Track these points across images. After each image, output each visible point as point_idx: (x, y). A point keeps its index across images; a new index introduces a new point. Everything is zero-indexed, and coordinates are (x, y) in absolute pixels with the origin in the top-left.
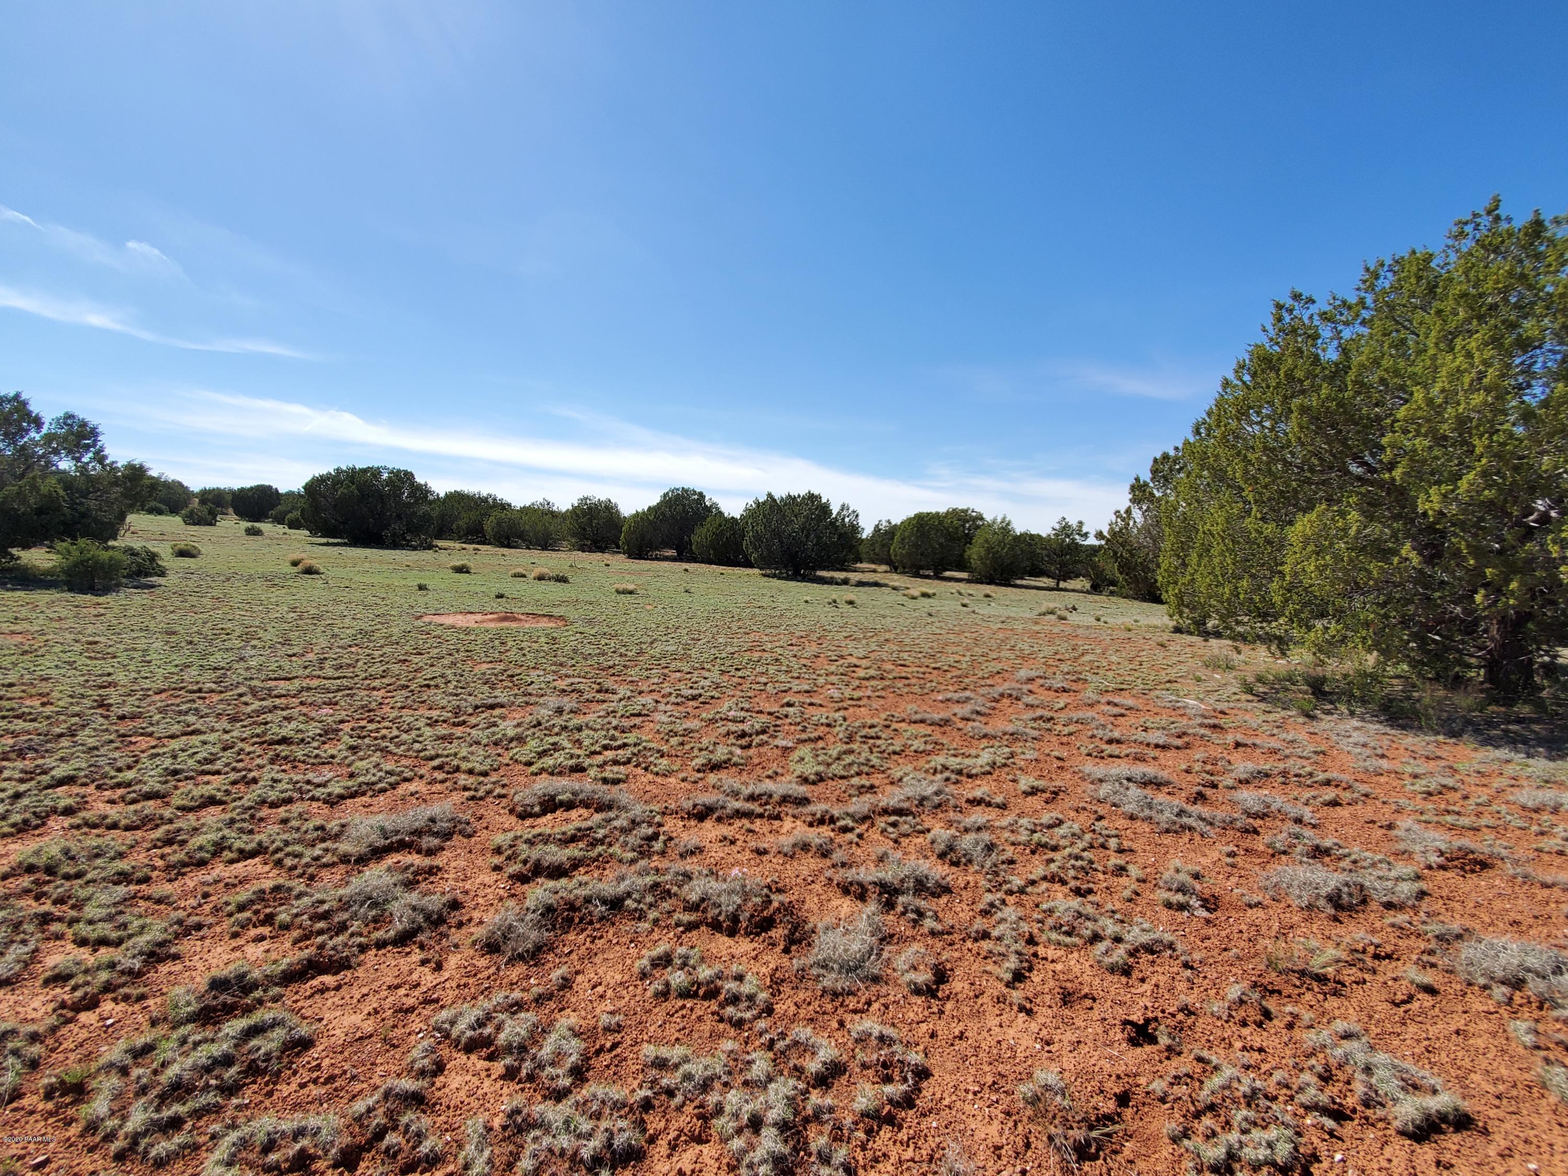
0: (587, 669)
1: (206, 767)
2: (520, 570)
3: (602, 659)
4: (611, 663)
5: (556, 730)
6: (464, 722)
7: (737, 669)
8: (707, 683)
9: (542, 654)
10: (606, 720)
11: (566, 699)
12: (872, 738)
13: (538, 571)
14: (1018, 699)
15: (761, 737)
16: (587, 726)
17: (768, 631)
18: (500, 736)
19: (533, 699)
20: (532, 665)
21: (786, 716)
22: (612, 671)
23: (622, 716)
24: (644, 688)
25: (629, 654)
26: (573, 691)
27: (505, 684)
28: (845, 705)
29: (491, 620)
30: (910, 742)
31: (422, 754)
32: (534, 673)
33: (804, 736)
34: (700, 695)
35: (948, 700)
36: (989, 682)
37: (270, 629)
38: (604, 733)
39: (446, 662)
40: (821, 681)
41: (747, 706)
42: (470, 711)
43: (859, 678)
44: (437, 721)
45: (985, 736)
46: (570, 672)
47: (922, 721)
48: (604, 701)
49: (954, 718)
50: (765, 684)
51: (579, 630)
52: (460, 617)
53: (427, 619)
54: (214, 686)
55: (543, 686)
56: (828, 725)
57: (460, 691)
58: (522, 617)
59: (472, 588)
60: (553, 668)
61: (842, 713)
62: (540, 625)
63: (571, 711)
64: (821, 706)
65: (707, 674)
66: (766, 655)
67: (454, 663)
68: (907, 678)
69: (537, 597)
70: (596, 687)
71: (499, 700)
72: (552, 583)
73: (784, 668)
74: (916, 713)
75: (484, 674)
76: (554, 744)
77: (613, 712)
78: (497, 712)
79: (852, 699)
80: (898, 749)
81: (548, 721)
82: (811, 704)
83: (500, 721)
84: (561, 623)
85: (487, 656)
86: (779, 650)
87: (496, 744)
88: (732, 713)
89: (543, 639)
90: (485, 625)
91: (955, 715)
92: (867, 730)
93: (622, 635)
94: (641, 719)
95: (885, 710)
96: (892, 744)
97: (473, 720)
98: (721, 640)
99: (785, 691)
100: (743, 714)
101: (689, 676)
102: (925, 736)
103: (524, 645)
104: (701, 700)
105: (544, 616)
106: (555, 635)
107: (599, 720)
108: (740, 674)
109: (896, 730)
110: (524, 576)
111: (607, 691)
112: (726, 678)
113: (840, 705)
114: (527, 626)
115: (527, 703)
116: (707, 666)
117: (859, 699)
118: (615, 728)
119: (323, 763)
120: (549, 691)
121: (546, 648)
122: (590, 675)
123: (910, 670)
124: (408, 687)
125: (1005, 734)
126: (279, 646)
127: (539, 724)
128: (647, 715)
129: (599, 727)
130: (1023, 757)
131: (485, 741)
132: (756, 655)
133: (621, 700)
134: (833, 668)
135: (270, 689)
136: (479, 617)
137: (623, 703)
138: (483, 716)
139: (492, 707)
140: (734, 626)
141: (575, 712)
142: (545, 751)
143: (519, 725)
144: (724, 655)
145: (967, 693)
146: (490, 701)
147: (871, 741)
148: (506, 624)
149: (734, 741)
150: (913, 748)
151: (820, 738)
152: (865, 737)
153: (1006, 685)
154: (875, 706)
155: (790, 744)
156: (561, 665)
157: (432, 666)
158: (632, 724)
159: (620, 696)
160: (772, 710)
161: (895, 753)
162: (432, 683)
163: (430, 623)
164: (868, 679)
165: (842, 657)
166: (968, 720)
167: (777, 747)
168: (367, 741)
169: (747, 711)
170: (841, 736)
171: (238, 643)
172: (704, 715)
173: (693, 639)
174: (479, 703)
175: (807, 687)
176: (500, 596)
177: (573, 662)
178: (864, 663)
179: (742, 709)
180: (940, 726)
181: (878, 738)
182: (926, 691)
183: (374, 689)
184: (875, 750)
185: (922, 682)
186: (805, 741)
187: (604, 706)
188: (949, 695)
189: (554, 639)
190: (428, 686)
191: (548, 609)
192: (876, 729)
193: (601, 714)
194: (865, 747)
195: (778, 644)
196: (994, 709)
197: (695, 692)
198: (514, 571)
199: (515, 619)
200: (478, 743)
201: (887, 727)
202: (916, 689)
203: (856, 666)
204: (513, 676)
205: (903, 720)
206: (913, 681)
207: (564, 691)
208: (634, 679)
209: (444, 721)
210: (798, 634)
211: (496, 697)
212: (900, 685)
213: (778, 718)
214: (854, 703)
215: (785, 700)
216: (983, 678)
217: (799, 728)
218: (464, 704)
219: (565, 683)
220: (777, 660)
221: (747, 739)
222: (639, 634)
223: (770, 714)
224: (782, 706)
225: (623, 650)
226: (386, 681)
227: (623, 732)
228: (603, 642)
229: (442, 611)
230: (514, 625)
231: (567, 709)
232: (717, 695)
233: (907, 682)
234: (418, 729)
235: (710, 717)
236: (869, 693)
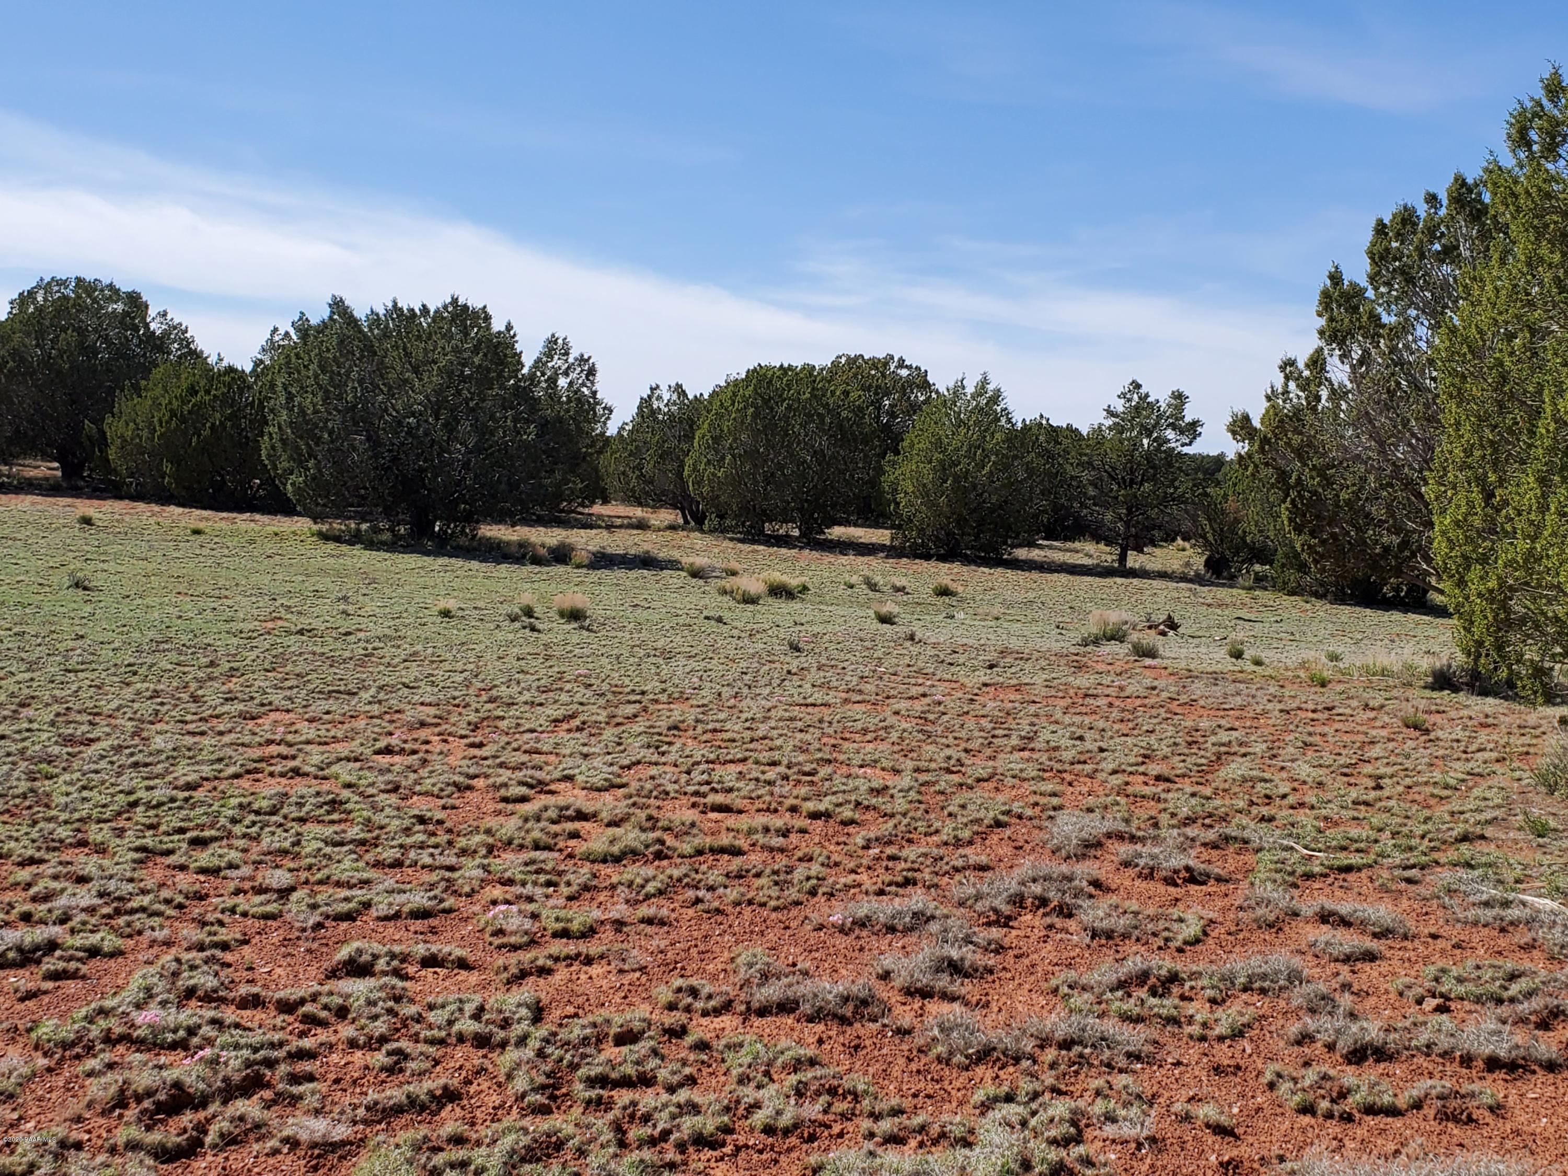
7: (199, 843)
8: (85, 897)
12: (626, 1082)
14: (1065, 912)
15: (241, 1106)
17: (319, 707)
21: (342, 1012)
28: (540, 956)
30: (749, 1094)
33: (395, 1094)
34: (52, 946)
35: (861, 923)
36: (975, 855)
40: (471, 871)
41: (206, 980)
43: (589, 858)
45: (984, 1055)
47: (786, 1007)
49: (881, 991)
50: (284, 893)
56: (482, 1041)
61: (525, 992)
64: (463, 964)
65: (88, 864)
66: (300, 787)
68: (736, 852)
73: (354, 832)
74: (765, 977)
79: (564, 934)
80: (709, 1124)
82: (430, 961)
86: (345, 772)
88: (150, 1015)
91: (885, 976)
92: (610, 1052)
95: (670, 967)
96: (694, 1108)
98: (158, 742)
99: (349, 917)
100: (185, 1016)
101: (24, 874)
102: (797, 1065)
104: (51, 963)
108: (204, 858)
109: (702, 1046)
112: (152, 876)
113: (526, 956)
116: (95, 834)
117: (589, 932)
123: (743, 822)
125: (1044, 1043)
130: (1110, 1130)
132: (269, 789)
134: (509, 827)
140: (212, 695)
144: (159, 794)
145: (917, 899)
147: (623, 1097)
149: (135, 1132)
150: (759, 1118)
151: (450, 1096)
152: (602, 1081)
153: (1026, 866)
154: (637, 956)
155: (342, 1132)
160: (293, 993)
161: (701, 1141)
164: (617, 859)
165: (541, 787)
166: (926, 994)
167: (293, 1143)
169: (210, 998)
170: (520, 1084)
172: (46, 1029)
173: (69, 740)
175: (419, 899)
178: (608, 805)
179: (190, 993)
180: (844, 1021)
181: (646, 1081)
182: (792, 894)
184: (635, 1133)
185: (781, 862)
186: (398, 1110)
188: (864, 907)
192: (642, 1047)
194: (601, 1123)
195: (343, 749)
196: (1000, 949)
197: (40, 934)
201: (678, 1033)
202: (763, 889)
203: (581, 816)
205: (726, 1007)
206: (755, 859)
210: (410, 715)
212: (714, 877)
213: (312, 1021)
214: (571, 948)
215: (344, 953)
216: (958, 843)
217: (380, 1058)
220: (335, 804)
221: (188, 1118)
223: (286, 1007)
224: (333, 974)
232: (107, 940)
233: (736, 863)
235: (67, 1032)
236: (619, 910)
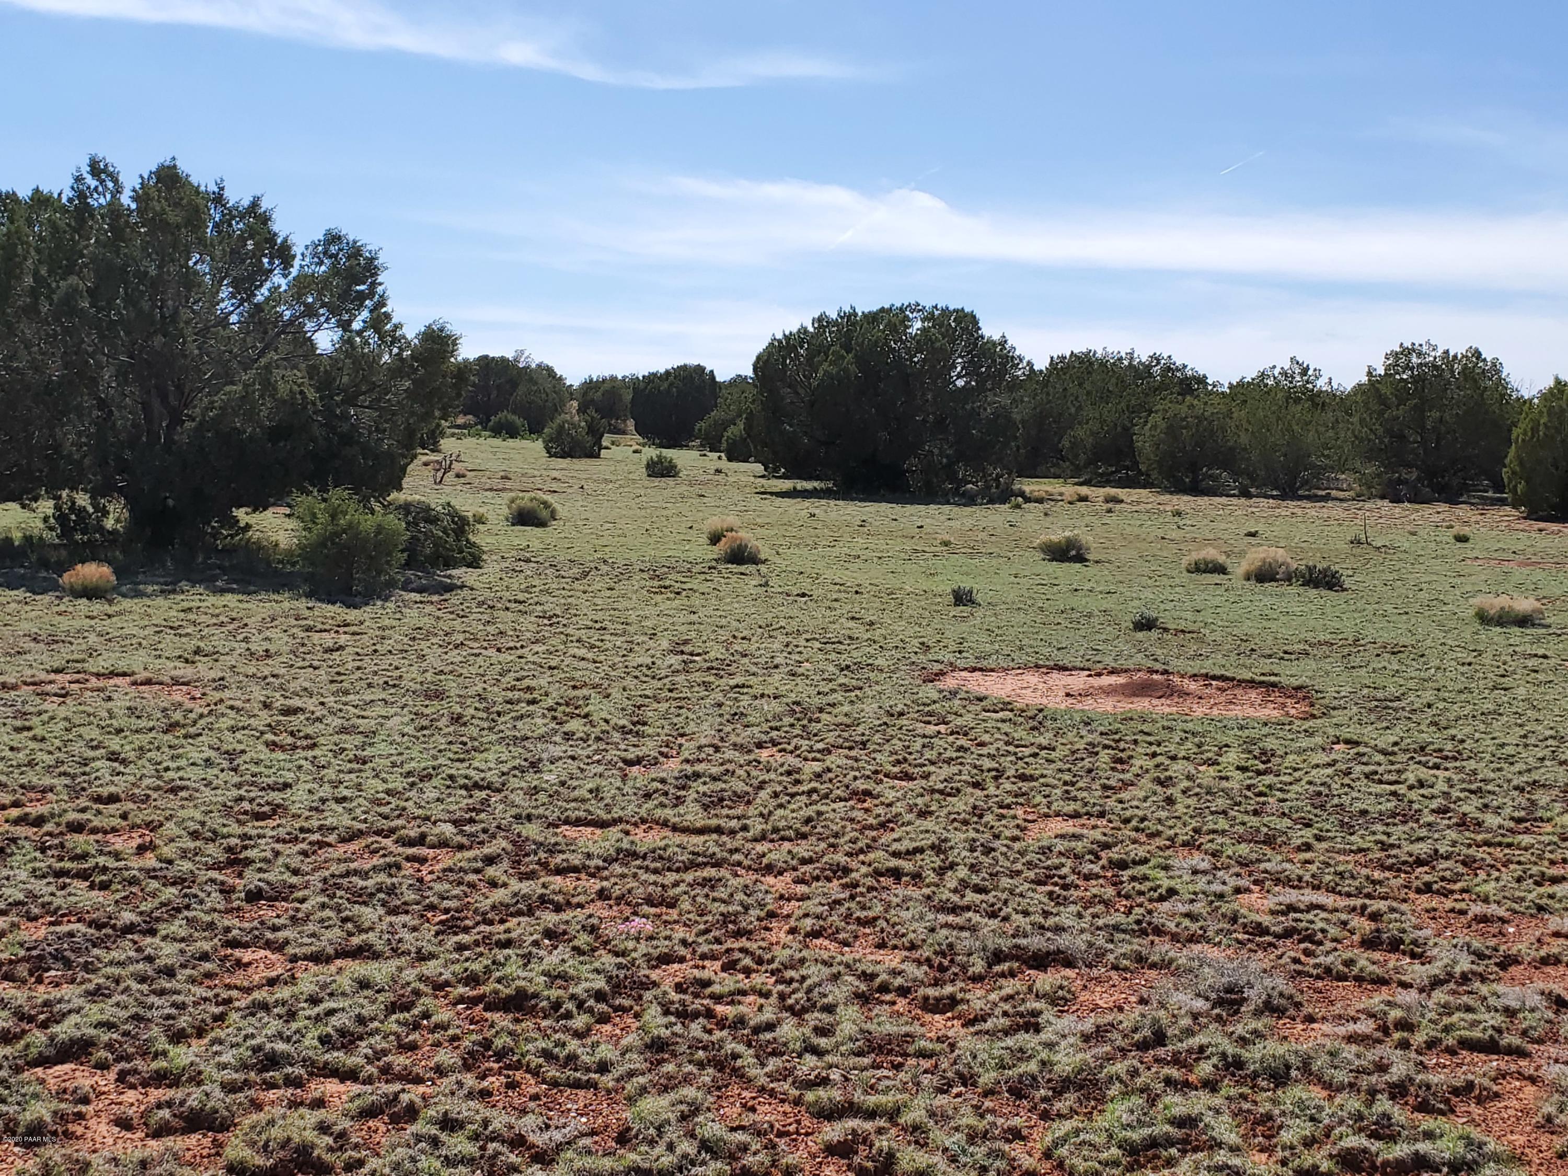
0: (1346, 863)
1: (337, 1056)
2: (1211, 553)
3: (1398, 831)
4: (1422, 849)
5: (1205, 1069)
6: (953, 1002)
9: (1221, 803)
10: (1374, 1054)
11: (1259, 961)
13: (1257, 555)
16: (1306, 1066)
18: (1032, 1067)
19: (1163, 948)
20: (1185, 835)
22: (1423, 874)
23: (1431, 1044)
24: (1521, 947)
25: (1491, 820)
26: (1288, 933)
27: (1094, 888)
29: (1109, 691)
31: (810, 1096)
32: (1184, 861)
37: (615, 693)
38: (1354, 1104)
39: (960, 805)
42: (978, 966)
44: (884, 988)
46: (1293, 870)
48: (1381, 982)
51: (1345, 733)
52: (1032, 678)
53: (950, 682)
54: (448, 829)
55: (1199, 907)
57: (971, 897)
58: (1193, 686)
59: (1078, 601)
60: (1243, 849)
62: (1236, 712)
63: (1269, 1008)
67: (977, 812)
69: (1247, 627)
70: (1364, 925)
71: (1063, 941)
72: (1293, 590)
75: (1046, 851)
76: (1187, 1122)
77: (1405, 1025)
78: (1046, 980)
81: (1189, 1032)
83: (1048, 1014)
84: (1295, 709)
85: (1067, 797)
87: (1017, 1092)
89: (1232, 757)
90: (1088, 705)
93: (1474, 755)
94: (1495, 1063)
97: (977, 998)
103: (1177, 769)
105: (1252, 684)
106: (1270, 743)
107: (1349, 1051)
110: (1221, 569)
111: (1395, 945)
114: (1199, 711)
115: (1140, 959)
118: (1398, 1091)
119: (577, 1085)
120: (1213, 927)
121: (1237, 781)
122: (1348, 885)
124: (847, 871)
126: (616, 736)
127: (1160, 1038)
128: (1521, 1053)
129: (1341, 1076)
131: (987, 1078)
133: (1436, 983)
135: (553, 850)
136: (1078, 681)
137: (1440, 996)
138: (1010, 986)
139: (1041, 961)
141: (1279, 1012)
142: (1153, 1143)
143: (1098, 1035)
146: (1036, 942)
148: (1142, 705)
156: (1269, 841)
157: (924, 814)
158: (1459, 1078)
159: (1435, 969)
162: (907, 866)
163: (954, 693)
168: (696, 1029)
171: (540, 724)
174: (1005, 944)
176: (1145, 625)
177: (1308, 834)
183: (769, 869)
187: (1376, 1000)
189: (1266, 756)
190: (896, 874)
191: (1266, 665)
193: (1365, 1026)
198: (1195, 556)
199: (1170, 691)
200: (968, 1080)
204: (1123, 865)
207: (1260, 930)
208: (1493, 909)
209: (903, 991)
211: (1059, 929)
218: (966, 941)
219: (1270, 903)
222: (1530, 757)
225: (1470, 807)
226: (803, 849)
227: (1423, 1107)
228: (1411, 778)
229: (990, 663)
230: (1162, 707)
231: (1255, 996)
234: (829, 1009)
